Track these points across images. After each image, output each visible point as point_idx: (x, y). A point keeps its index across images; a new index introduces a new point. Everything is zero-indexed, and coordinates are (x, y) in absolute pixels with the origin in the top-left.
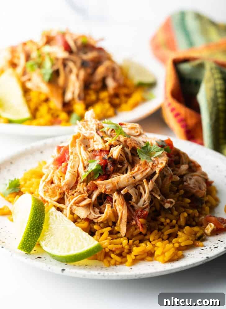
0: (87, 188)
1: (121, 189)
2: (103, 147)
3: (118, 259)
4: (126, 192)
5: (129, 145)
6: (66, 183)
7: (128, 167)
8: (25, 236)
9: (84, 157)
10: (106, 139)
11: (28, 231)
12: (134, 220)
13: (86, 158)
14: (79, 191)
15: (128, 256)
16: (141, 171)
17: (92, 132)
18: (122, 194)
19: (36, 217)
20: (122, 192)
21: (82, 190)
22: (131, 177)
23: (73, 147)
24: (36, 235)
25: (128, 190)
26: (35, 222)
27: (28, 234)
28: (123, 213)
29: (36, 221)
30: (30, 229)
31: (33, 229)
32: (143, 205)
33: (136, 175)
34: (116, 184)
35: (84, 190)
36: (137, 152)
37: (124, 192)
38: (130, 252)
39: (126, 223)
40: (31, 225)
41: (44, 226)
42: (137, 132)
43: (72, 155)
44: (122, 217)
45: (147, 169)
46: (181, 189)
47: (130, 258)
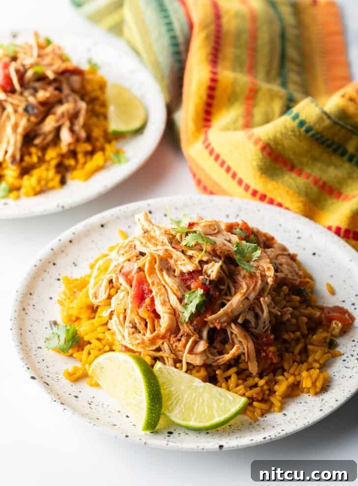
0: (193, 326)
1: (237, 317)
2: (193, 267)
3: (263, 406)
4: (243, 320)
5: (222, 255)
6: (168, 328)
7: (228, 283)
8: (148, 414)
9: (173, 286)
10: (190, 253)
11: (150, 407)
12: (262, 351)
13: (177, 288)
14: (186, 335)
15: (273, 399)
16: (251, 288)
17: (166, 247)
18: (238, 323)
19: (151, 385)
20: (240, 321)
21: (190, 331)
22: (244, 300)
23: (152, 275)
24: (160, 406)
25: (245, 317)
26: (153, 392)
27: (152, 410)
28: (249, 346)
29: (153, 390)
30: (151, 404)
31: (154, 402)
32: (264, 328)
33: (249, 294)
34: (231, 313)
35: (191, 330)
36: (237, 262)
37: (242, 320)
38: (272, 392)
39: (255, 359)
40: (150, 397)
41: (163, 392)
42: (215, 229)
43: (155, 286)
44: (249, 353)
45: (256, 282)
46: (284, 286)
47: (276, 400)
